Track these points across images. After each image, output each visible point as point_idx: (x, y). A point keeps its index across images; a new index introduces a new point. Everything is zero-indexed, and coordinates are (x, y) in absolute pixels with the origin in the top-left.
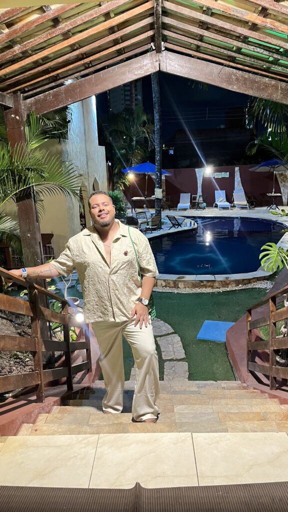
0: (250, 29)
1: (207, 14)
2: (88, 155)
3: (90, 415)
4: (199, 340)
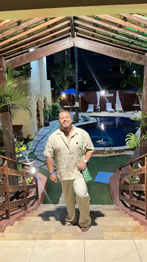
0: (118, 27)
1: (97, 20)
2: (41, 85)
3: (33, 227)
4: (95, 182)
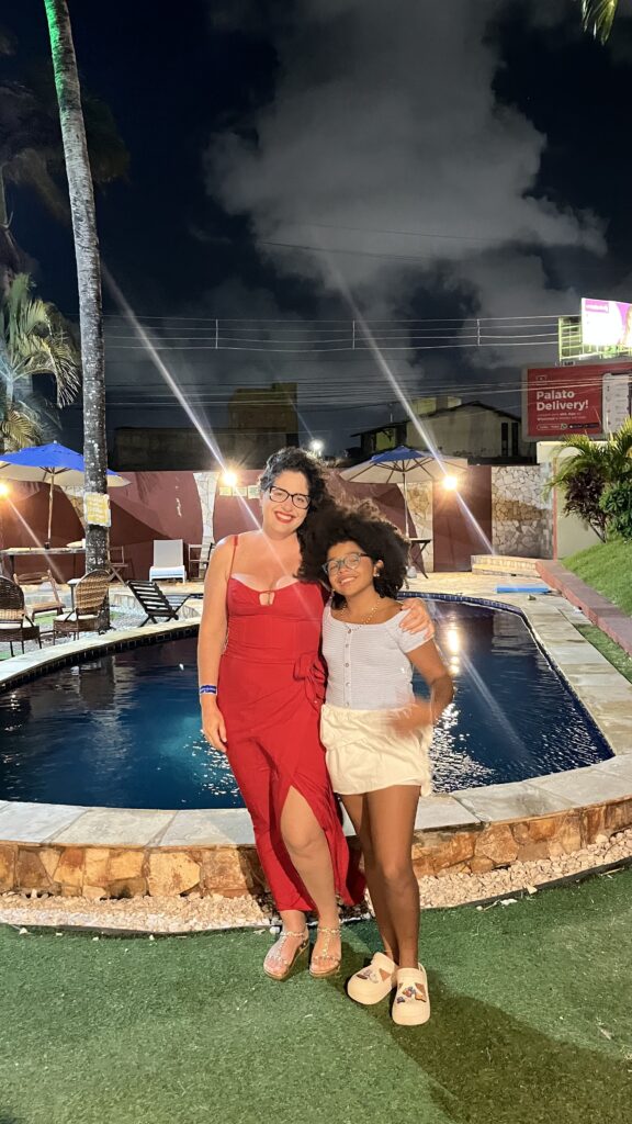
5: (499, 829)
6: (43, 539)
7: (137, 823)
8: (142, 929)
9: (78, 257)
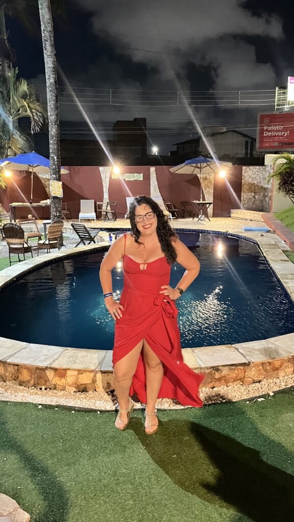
5: (256, 365)
6: (29, 199)
7: (89, 357)
8: (94, 408)
9: (45, 61)
